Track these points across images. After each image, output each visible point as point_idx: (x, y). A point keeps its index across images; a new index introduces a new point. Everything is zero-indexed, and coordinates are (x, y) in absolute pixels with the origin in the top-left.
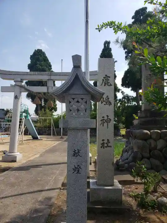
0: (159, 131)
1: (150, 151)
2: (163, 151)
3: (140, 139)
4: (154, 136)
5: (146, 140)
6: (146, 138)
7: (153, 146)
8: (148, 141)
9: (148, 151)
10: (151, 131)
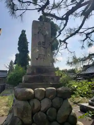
0: (44, 89)
1: (33, 115)
2: (47, 113)
3: (22, 100)
4: (38, 95)
5: (29, 100)
6: (28, 98)
7: (36, 107)
8: (31, 102)
9: (30, 115)
10: (36, 89)
